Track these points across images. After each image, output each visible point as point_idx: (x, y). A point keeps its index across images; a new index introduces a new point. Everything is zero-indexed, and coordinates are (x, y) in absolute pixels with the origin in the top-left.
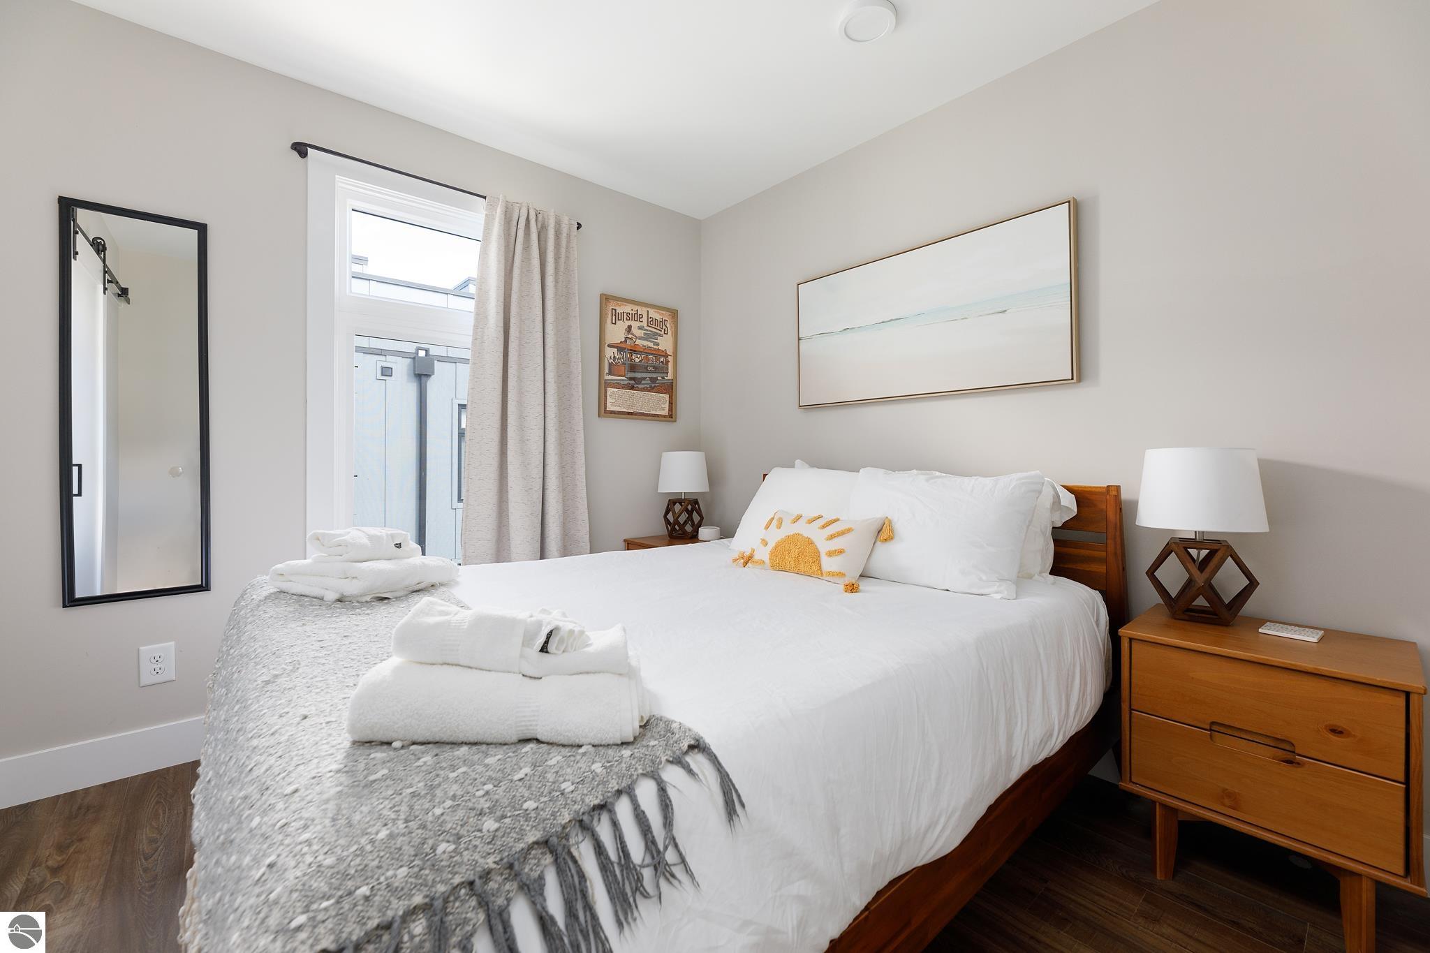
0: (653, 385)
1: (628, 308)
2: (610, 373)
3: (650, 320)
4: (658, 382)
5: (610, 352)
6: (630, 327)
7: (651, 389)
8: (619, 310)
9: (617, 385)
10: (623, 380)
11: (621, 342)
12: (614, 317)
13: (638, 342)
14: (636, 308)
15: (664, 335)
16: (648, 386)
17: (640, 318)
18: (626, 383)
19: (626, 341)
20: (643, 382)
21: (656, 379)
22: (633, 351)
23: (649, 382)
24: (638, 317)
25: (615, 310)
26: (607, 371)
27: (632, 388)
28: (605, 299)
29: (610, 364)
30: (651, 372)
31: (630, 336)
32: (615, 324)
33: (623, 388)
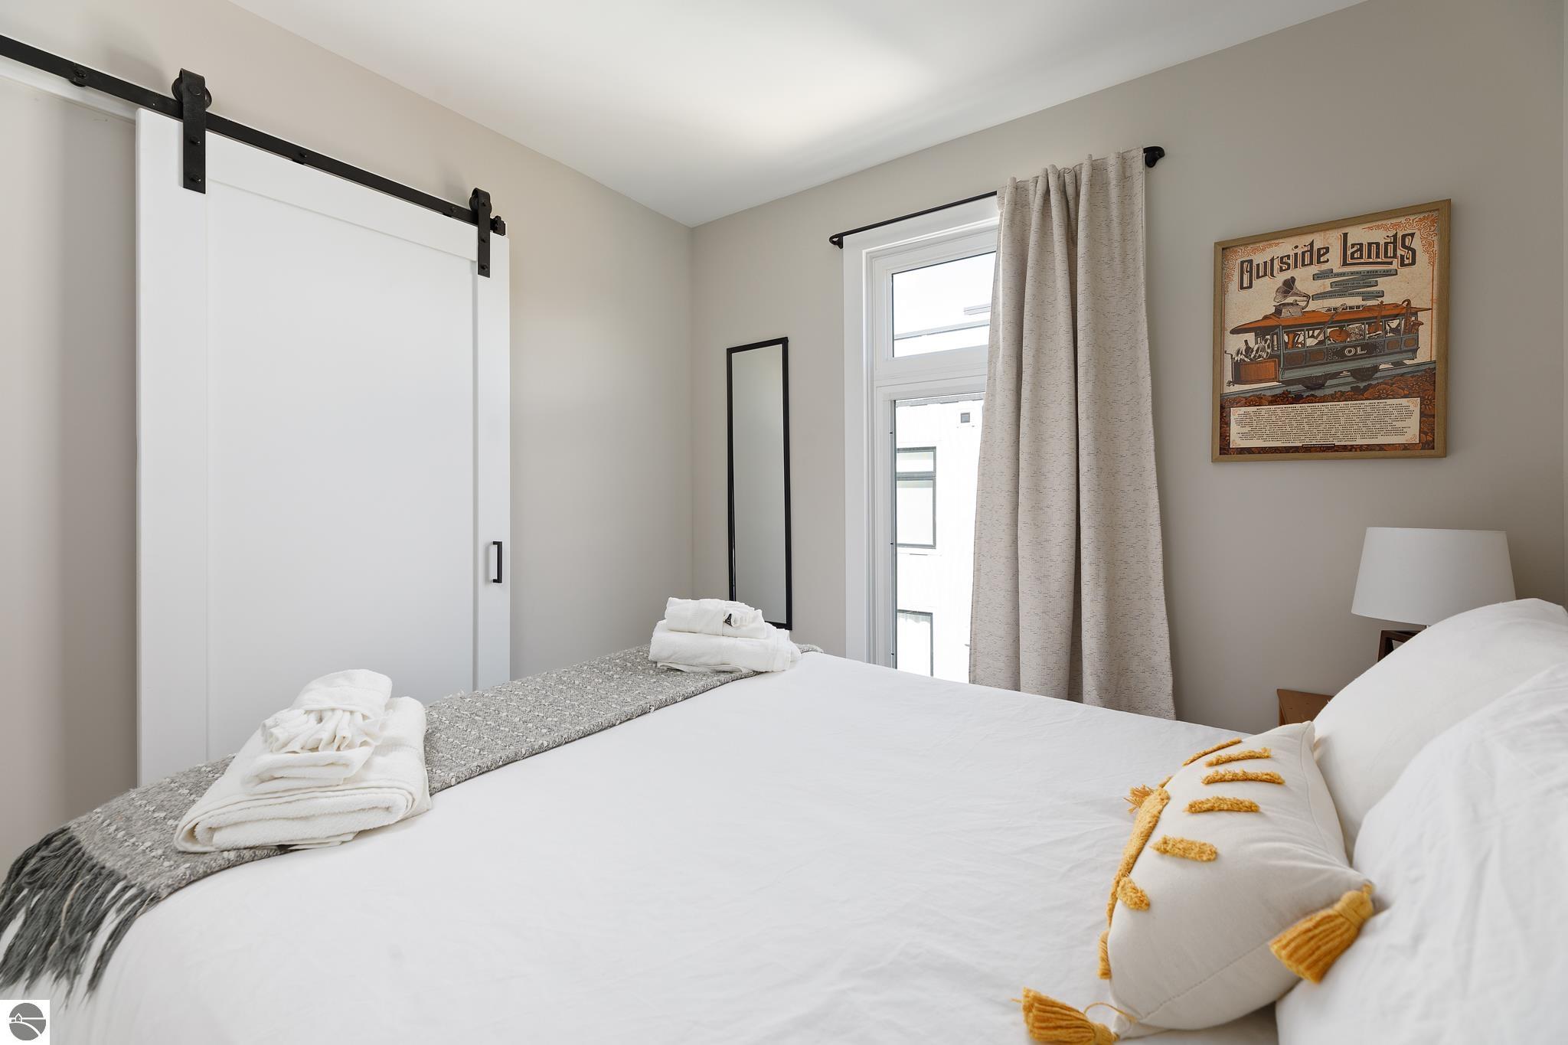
0: (1362, 385)
1: (1285, 248)
2: (1238, 379)
3: (1349, 253)
4: (1378, 375)
5: (1235, 344)
6: (1289, 285)
7: (1357, 394)
8: (1259, 259)
9: (1255, 400)
10: (1270, 388)
11: (1266, 318)
12: (1246, 277)
13: (1313, 306)
14: (1307, 239)
15: (1402, 271)
16: (1348, 388)
17: (1319, 256)
18: (1278, 391)
19: (1278, 311)
20: (1329, 383)
21: (1376, 369)
22: (1293, 329)
23: (1351, 379)
24: (1317, 255)
25: (1251, 262)
26: (1228, 376)
27: (1297, 399)
28: (1225, 249)
29: (1237, 366)
30: (1355, 357)
31: (1290, 300)
32: (1250, 286)
33: (1271, 403)
